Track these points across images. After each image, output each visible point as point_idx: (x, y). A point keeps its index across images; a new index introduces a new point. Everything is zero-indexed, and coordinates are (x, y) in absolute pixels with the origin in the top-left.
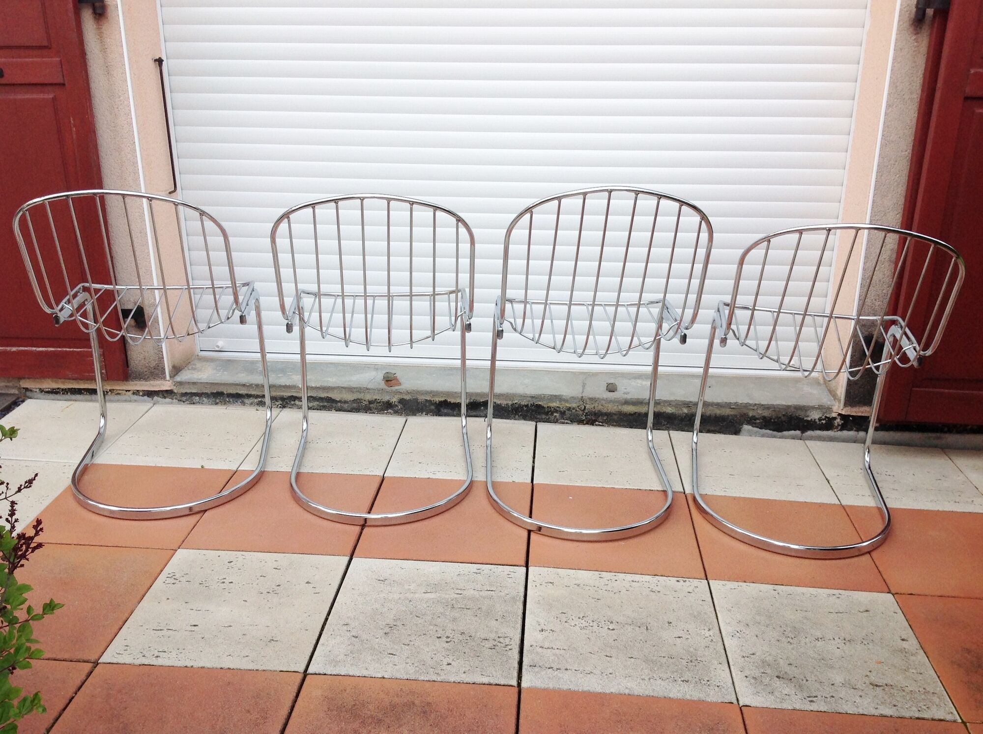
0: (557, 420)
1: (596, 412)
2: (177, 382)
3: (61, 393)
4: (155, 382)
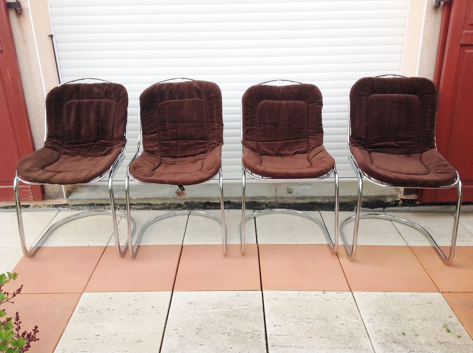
0: (264, 208)
1: (284, 203)
2: (70, 200)
3: (10, 208)
4: (59, 200)
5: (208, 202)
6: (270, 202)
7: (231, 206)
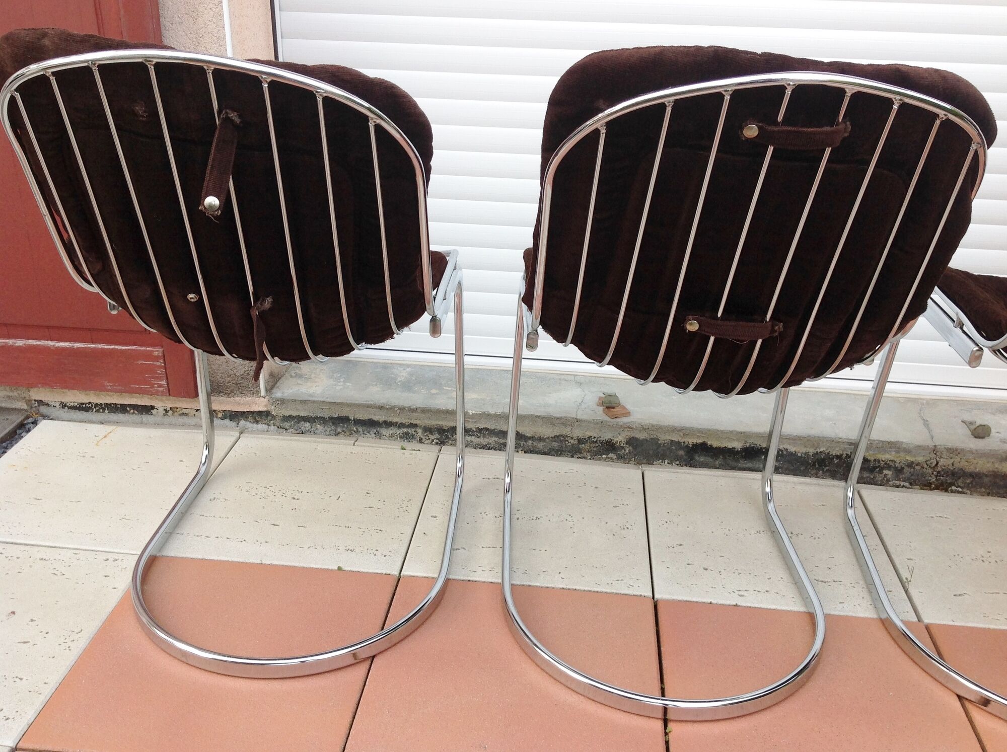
0: (888, 481)
1: (956, 470)
2: (277, 400)
3: (95, 410)
4: (243, 398)
5: (704, 445)
6: (912, 463)
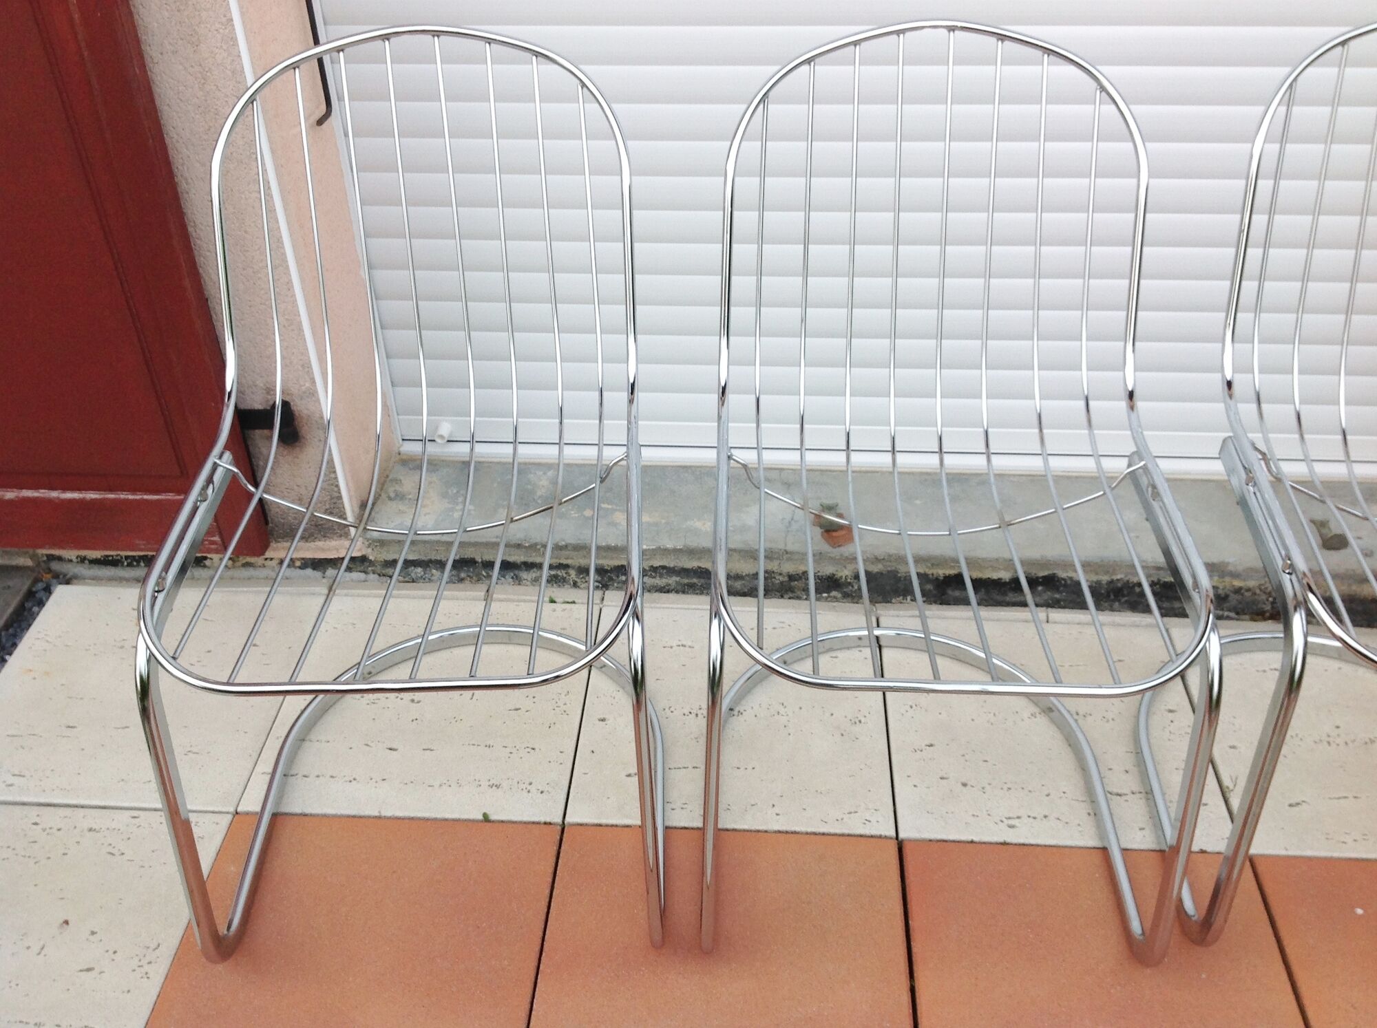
2: (375, 541)
4: (328, 542)
5: (959, 576)
6: (1241, 588)
7: (1057, 596)
